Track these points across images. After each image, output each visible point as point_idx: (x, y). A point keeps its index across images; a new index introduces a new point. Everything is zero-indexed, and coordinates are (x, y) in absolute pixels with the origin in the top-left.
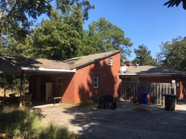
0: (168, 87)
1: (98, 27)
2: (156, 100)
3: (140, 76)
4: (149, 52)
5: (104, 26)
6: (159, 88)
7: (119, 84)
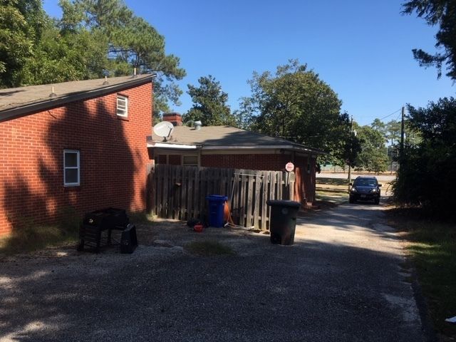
0: (275, 182)
1: (92, 13)
2: (245, 216)
3: (204, 153)
4: (225, 95)
5: (109, 14)
6: (254, 183)
7: (149, 172)
